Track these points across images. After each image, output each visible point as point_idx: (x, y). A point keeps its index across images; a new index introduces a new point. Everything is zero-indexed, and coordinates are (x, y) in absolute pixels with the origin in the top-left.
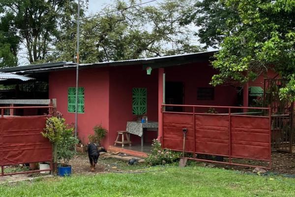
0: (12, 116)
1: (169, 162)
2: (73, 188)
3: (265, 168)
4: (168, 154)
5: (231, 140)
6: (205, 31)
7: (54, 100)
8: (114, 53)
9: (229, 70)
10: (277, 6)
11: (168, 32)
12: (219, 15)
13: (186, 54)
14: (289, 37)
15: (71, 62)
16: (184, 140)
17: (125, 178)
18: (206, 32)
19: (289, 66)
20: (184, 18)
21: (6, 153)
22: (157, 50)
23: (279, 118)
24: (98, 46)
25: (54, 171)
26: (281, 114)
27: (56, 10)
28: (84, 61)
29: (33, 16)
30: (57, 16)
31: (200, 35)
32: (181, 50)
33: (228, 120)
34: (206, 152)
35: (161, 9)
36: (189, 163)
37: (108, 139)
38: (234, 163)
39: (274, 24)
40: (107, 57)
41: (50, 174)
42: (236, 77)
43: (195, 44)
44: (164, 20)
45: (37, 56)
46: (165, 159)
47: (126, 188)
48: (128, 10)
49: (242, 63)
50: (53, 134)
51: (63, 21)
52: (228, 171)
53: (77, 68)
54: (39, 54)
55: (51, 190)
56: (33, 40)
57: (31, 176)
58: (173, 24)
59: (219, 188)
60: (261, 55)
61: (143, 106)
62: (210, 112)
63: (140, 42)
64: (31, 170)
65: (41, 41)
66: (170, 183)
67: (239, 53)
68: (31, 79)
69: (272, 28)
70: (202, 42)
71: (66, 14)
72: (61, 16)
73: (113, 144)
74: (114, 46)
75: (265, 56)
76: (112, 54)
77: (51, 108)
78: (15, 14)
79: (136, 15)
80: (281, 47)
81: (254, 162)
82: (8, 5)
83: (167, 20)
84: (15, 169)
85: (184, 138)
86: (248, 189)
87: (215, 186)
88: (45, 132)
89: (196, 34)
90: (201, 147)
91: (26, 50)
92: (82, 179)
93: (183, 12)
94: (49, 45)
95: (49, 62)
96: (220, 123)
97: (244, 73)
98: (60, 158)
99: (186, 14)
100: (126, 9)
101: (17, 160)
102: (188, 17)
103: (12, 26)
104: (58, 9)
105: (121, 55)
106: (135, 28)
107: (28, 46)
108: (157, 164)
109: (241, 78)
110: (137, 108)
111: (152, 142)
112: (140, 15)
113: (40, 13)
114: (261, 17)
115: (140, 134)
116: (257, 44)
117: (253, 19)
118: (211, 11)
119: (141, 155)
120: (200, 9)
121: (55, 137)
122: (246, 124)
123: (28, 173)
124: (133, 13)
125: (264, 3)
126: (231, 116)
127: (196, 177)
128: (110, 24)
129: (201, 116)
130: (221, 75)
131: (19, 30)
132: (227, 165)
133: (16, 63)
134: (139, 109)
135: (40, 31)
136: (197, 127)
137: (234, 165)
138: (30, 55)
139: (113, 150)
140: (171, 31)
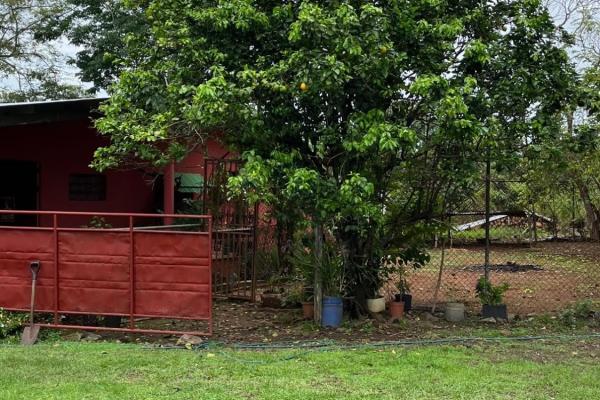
3: (201, 333)
5: (134, 281)
6: (91, 55)
9: (129, 139)
10: (222, 17)
11: (10, 53)
12: (120, 25)
13: (49, 101)
14: (245, 77)
16: (33, 286)
18: (92, 59)
19: (245, 135)
20: (44, 25)
23: (232, 235)
26: (236, 227)
31: (80, 65)
32: (38, 94)
33: (128, 242)
34: (83, 309)
36: (43, 336)
38: (141, 328)
39: (216, 51)
42: (145, 153)
43: (69, 83)
49: (153, 125)
52: (128, 345)
58: (20, 36)
59: (104, 383)
60: (192, 111)
62: (93, 225)
67: (150, 104)
69: (213, 58)
70: (86, 79)
75: (199, 113)
80: (230, 96)
81: (182, 324)
83: (6, 26)
85: (34, 281)
86: (163, 379)
87: (96, 380)
89: (71, 62)
90: (70, 300)
93: (43, 12)
96: (110, 248)
97: (161, 145)
99: (48, 17)
102: (54, 24)
109: (153, 156)
114: (192, 36)
116: (184, 89)
117: (176, 38)
118: (104, 15)
120: (80, 8)
122: (165, 247)
125: (197, 7)
126: (134, 233)
127: (56, 363)
129: (72, 235)
130: (113, 147)
132: (126, 333)
136: (63, 258)
137: (142, 334)
140: (15, 50)
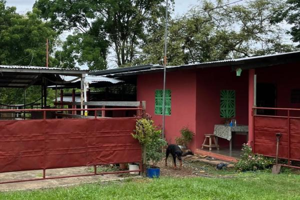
0: (103, 117)
1: (261, 168)
2: (162, 190)
4: (259, 159)
6: (298, 28)
7: (144, 102)
8: (199, 55)
11: (258, 31)
13: (277, 54)
15: (158, 65)
16: (277, 145)
17: (214, 183)
18: (299, 30)
20: (274, 16)
21: (98, 153)
22: (245, 51)
24: (183, 48)
25: (143, 173)
27: (143, 13)
28: (170, 63)
29: (121, 21)
30: (144, 19)
31: (292, 34)
32: (271, 50)
35: (250, 8)
36: (282, 170)
37: (195, 142)
40: (193, 58)
41: (139, 174)
43: (287, 43)
44: (253, 19)
45: (125, 59)
46: (256, 165)
47: (216, 193)
48: (215, 10)
50: (143, 136)
51: (150, 24)
53: (165, 71)
54: (127, 57)
55: (142, 191)
56: (122, 44)
57: (121, 176)
58: (263, 22)
61: (231, 109)
63: (227, 42)
64: (121, 170)
65: (129, 44)
66: (262, 190)
68: (120, 81)
70: (295, 41)
71: (152, 18)
72: (148, 19)
73: (200, 147)
74: (200, 48)
76: (198, 56)
77: (140, 110)
78: (105, 20)
79: (223, 15)
82: (98, 11)
83: (256, 19)
84: (106, 168)
85: (278, 143)
88: (135, 133)
89: (288, 33)
90: (296, 154)
91: (114, 53)
92: (171, 182)
93: (274, 10)
94: (137, 48)
95: (136, 65)
98: (149, 160)
99: (277, 11)
100: (213, 9)
101: (109, 160)
102: (279, 14)
103: (102, 30)
104: (145, 12)
105: (206, 56)
106: (222, 28)
107: (117, 50)
108: (248, 170)
110: (225, 111)
111: (241, 147)
112: (227, 15)
113: (128, 17)
115: (229, 138)
119: (230, 159)
120: (293, 5)
121: (144, 138)
123: (118, 173)
124: (220, 13)
127: (291, 185)
128: (196, 25)
129: (297, 121)
131: (108, 34)
133: (106, 66)
134: (227, 111)
135: (127, 35)
136: (292, 132)
138: (119, 58)
139: (200, 154)
140: (260, 30)
